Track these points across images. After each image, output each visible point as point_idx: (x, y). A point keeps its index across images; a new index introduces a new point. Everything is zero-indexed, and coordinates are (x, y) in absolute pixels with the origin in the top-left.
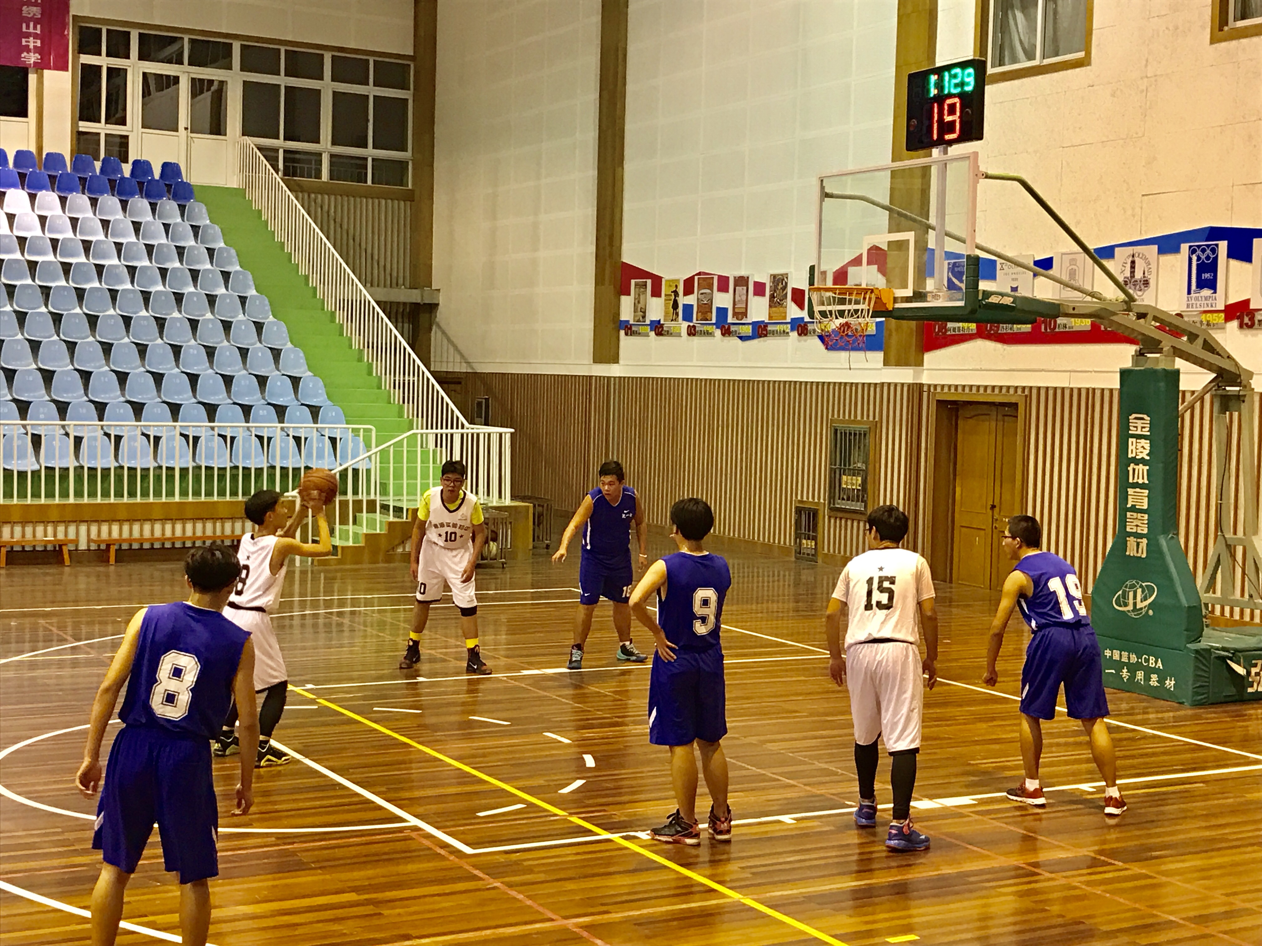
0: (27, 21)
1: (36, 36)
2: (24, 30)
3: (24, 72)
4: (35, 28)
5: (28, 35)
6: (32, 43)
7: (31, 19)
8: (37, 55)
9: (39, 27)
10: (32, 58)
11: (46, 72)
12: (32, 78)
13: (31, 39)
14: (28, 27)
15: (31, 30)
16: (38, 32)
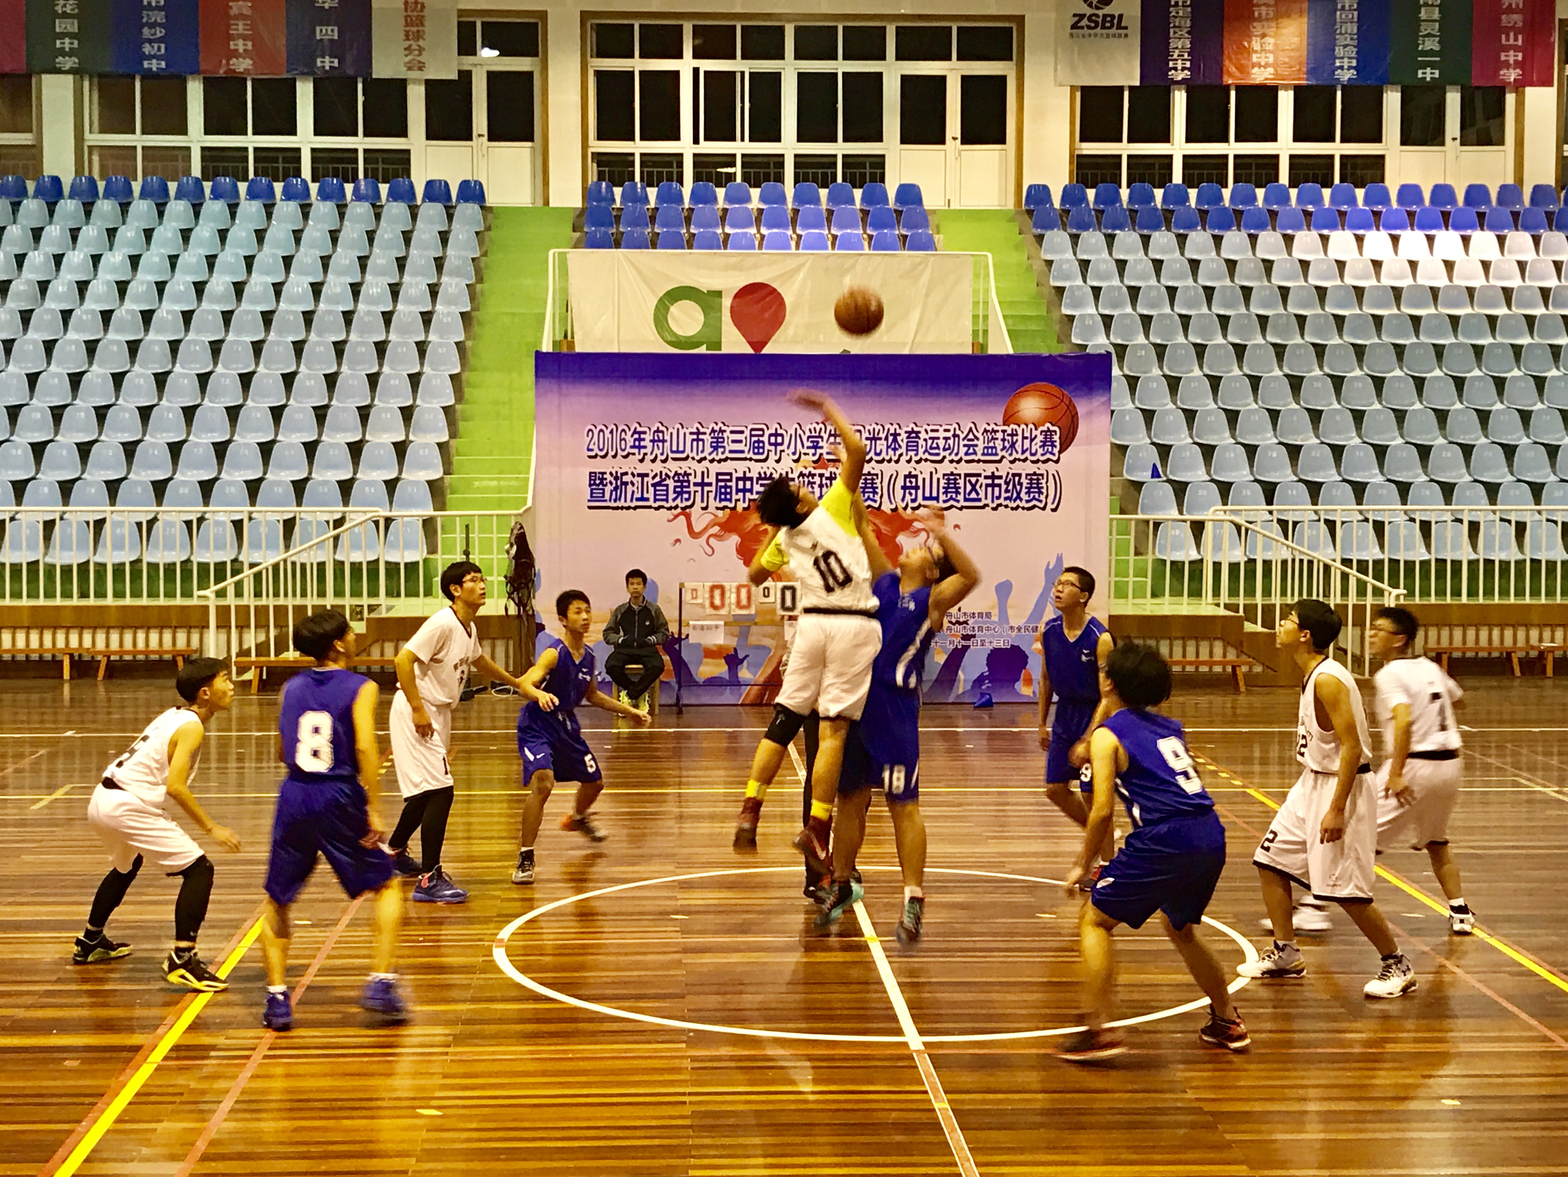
0: (1507, 30)
1: (1516, 49)
2: (1504, 41)
3: (1500, 92)
4: (1516, 39)
5: (1507, 49)
6: (1512, 57)
7: (1512, 28)
8: (1519, 71)
9: (1520, 37)
10: (1512, 75)
11: (1528, 90)
12: (1510, 99)
13: (1512, 53)
14: (1508, 40)
15: (1512, 42)
16: (1520, 43)
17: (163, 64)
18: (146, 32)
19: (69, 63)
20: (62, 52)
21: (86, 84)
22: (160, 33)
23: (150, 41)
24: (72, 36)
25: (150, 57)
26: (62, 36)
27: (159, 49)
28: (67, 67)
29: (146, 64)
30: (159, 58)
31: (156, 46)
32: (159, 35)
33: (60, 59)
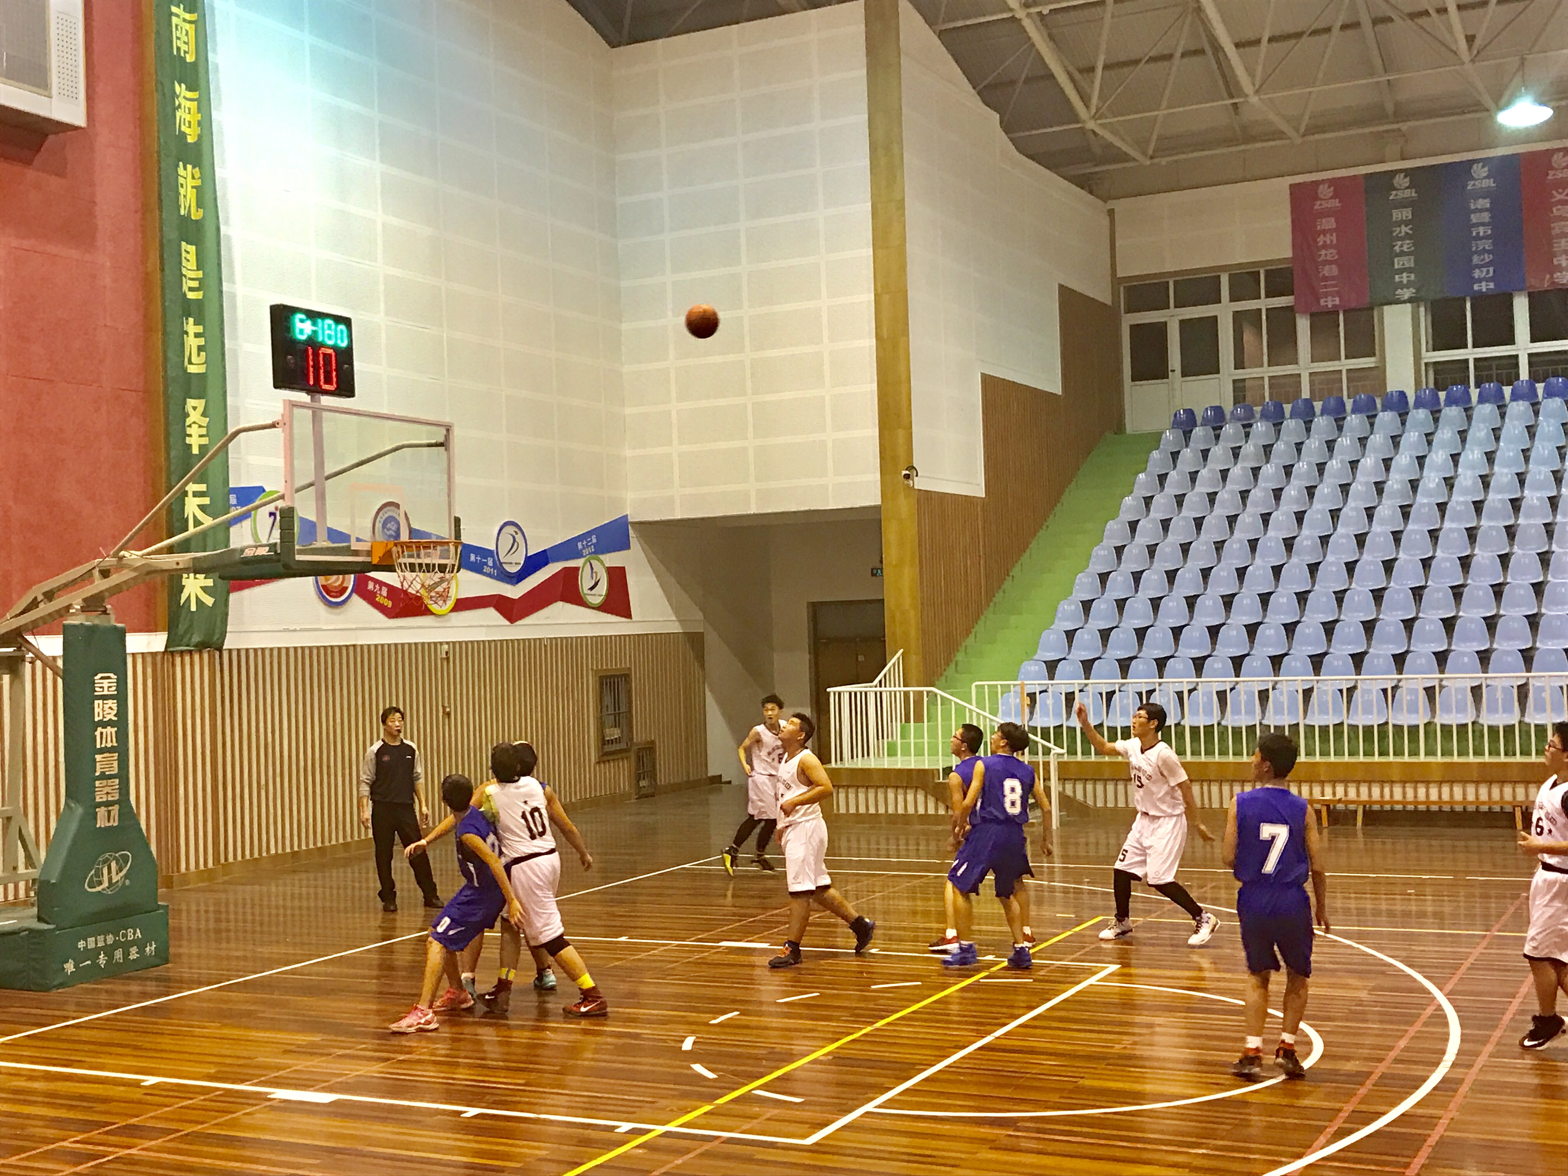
17: (1492, 285)
18: (1476, 259)
19: (1407, 294)
20: (1401, 286)
21: (1422, 309)
22: (1488, 258)
23: (1480, 267)
24: (1409, 270)
25: (1480, 281)
26: (1401, 271)
27: (1488, 272)
28: (1406, 297)
29: (1476, 287)
30: (1488, 280)
31: (1485, 270)
32: (1487, 260)
33: (1399, 291)
